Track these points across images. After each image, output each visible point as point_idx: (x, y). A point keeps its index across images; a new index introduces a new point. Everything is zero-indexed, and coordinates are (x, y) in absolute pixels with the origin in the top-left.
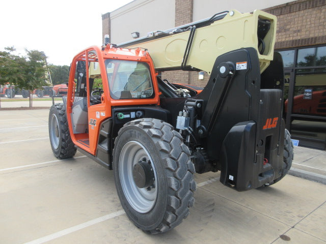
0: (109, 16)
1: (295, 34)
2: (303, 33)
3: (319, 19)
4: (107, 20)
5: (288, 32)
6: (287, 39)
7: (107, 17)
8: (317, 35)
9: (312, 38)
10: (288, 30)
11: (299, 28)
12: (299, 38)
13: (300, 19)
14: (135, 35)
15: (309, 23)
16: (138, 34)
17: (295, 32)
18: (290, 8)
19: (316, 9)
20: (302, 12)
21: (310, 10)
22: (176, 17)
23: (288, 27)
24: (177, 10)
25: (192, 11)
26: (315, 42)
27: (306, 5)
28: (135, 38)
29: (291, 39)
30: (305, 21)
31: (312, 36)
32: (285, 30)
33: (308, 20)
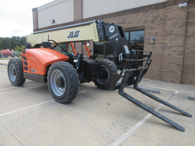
0: (37, 10)
1: (128, 25)
2: (131, 25)
3: (137, 19)
4: (35, 12)
5: (126, 24)
6: (125, 27)
7: (35, 10)
8: (137, 26)
9: (135, 27)
10: (126, 23)
11: (130, 22)
12: (130, 27)
13: (130, 18)
14: (52, 21)
15: (133, 20)
16: (54, 21)
17: (128, 24)
18: (126, 13)
19: (136, 14)
20: (131, 15)
21: (134, 14)
22: (74, 13)
23: (125, 21)
24: (74, 9)
25: (82, 11)
26: (136, 29)
27: (132, 12)
28: (52, 23)
29: (127, 27)
30: (132, 19)
31: (135, 26)
32: (124, 23)
33: (133, 19)
